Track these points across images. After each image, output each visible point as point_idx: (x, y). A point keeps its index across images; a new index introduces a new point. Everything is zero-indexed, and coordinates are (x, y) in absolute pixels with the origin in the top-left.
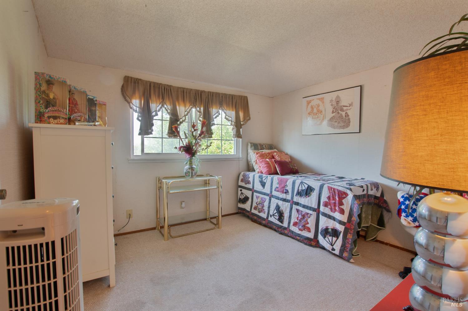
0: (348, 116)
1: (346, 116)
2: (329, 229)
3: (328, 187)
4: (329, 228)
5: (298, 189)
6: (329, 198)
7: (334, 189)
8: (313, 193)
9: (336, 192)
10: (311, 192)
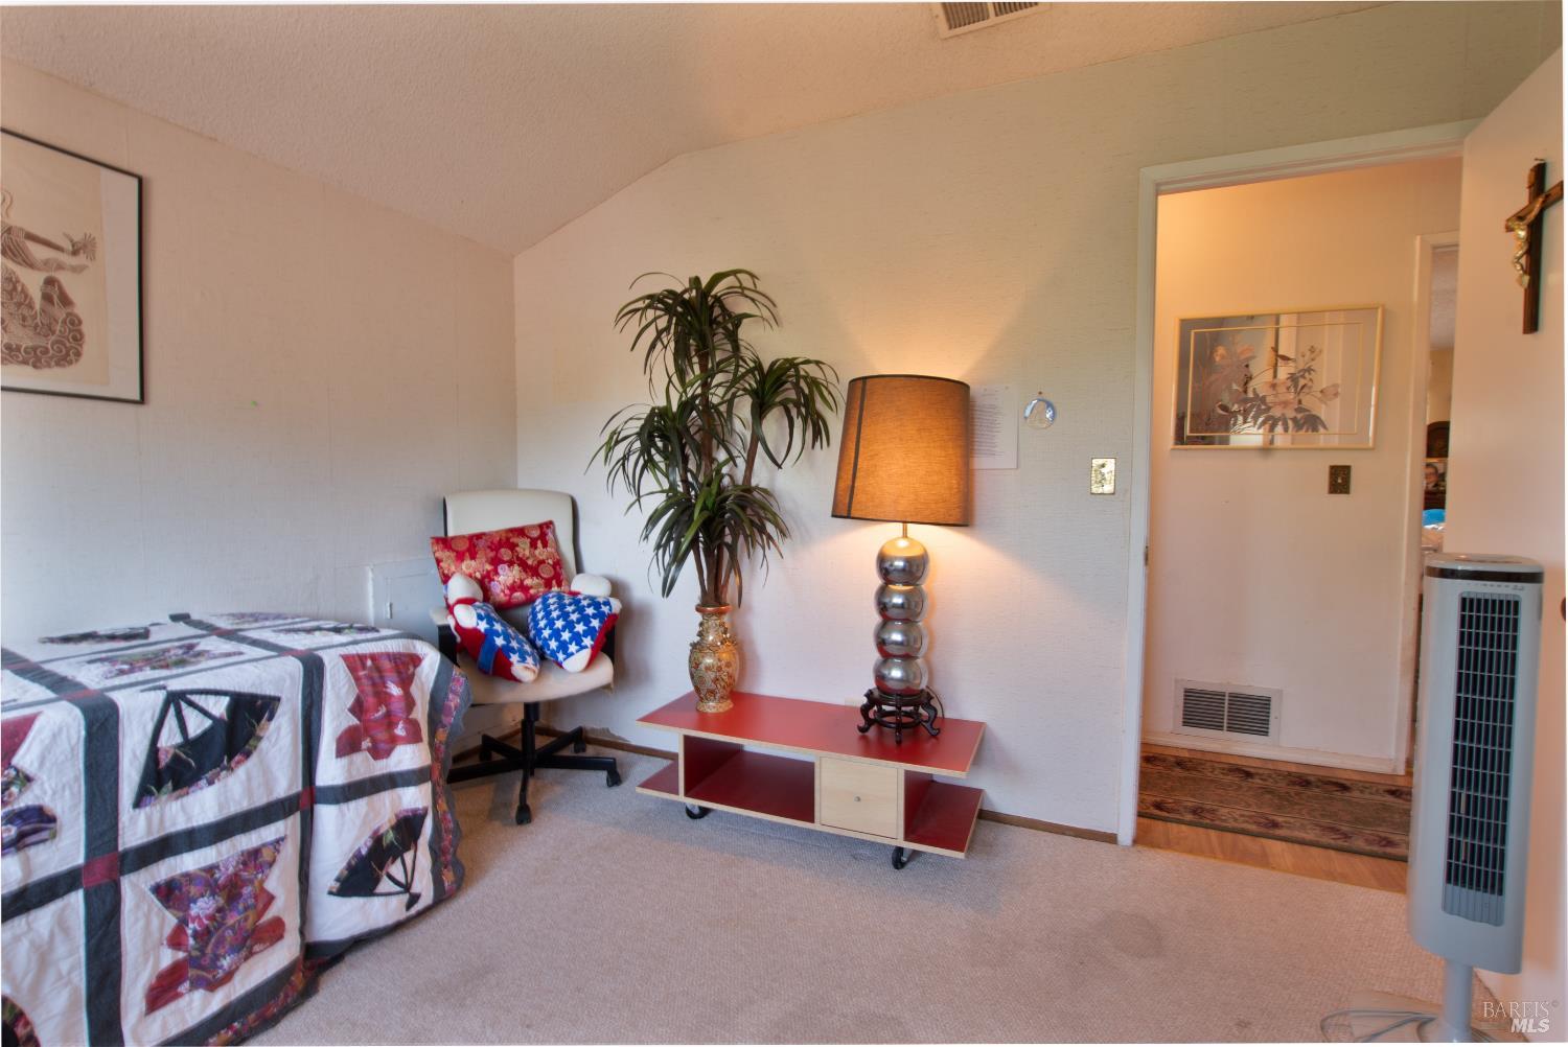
0: (66, 301)
1: (47, 298)
2: (382, 836)
3: (346, 658)
4: (382, 831)
5: (154, 750)
6: (358, 708)
7: (374, 657)
8: (273, 725)
9: (386, 664)
10: (259, 721)
